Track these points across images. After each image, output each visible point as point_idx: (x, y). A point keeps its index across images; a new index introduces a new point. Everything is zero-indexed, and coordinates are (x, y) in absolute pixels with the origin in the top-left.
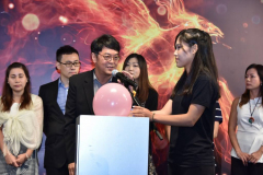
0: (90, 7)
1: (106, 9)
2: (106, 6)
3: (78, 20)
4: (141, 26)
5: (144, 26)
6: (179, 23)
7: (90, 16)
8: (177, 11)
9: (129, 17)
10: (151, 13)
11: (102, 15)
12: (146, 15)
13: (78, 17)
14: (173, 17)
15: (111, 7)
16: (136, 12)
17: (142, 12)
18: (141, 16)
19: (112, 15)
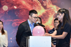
0: (23, 3)
1: (28, 4)
2: (28, 3)
3: (20, 7)
4: (39, 9)
5: (40, 9)
6: (50, 8)
7: (23, 6)
8: (49, 4)
9: (35, 6)
10: (42, 5)
11: (27, 6)
12: (40, 6)
13: (20, 6)
14: (48, 6)
15: (29, 3)
16: (37, 5)
17: (39, 5)
18: (39, 6)
19: (30, 6)
